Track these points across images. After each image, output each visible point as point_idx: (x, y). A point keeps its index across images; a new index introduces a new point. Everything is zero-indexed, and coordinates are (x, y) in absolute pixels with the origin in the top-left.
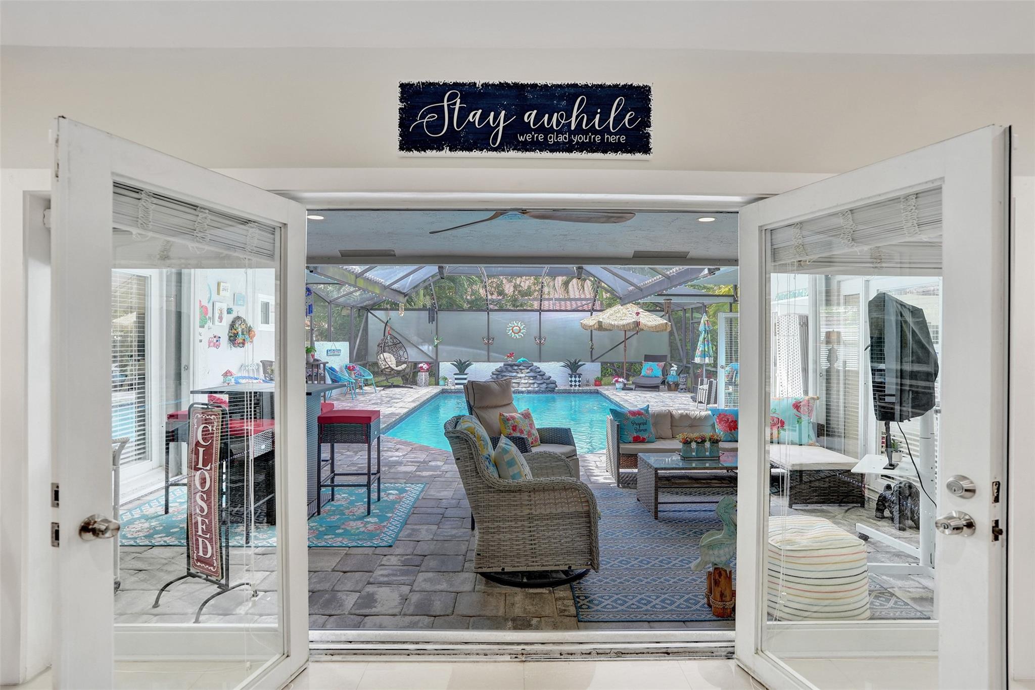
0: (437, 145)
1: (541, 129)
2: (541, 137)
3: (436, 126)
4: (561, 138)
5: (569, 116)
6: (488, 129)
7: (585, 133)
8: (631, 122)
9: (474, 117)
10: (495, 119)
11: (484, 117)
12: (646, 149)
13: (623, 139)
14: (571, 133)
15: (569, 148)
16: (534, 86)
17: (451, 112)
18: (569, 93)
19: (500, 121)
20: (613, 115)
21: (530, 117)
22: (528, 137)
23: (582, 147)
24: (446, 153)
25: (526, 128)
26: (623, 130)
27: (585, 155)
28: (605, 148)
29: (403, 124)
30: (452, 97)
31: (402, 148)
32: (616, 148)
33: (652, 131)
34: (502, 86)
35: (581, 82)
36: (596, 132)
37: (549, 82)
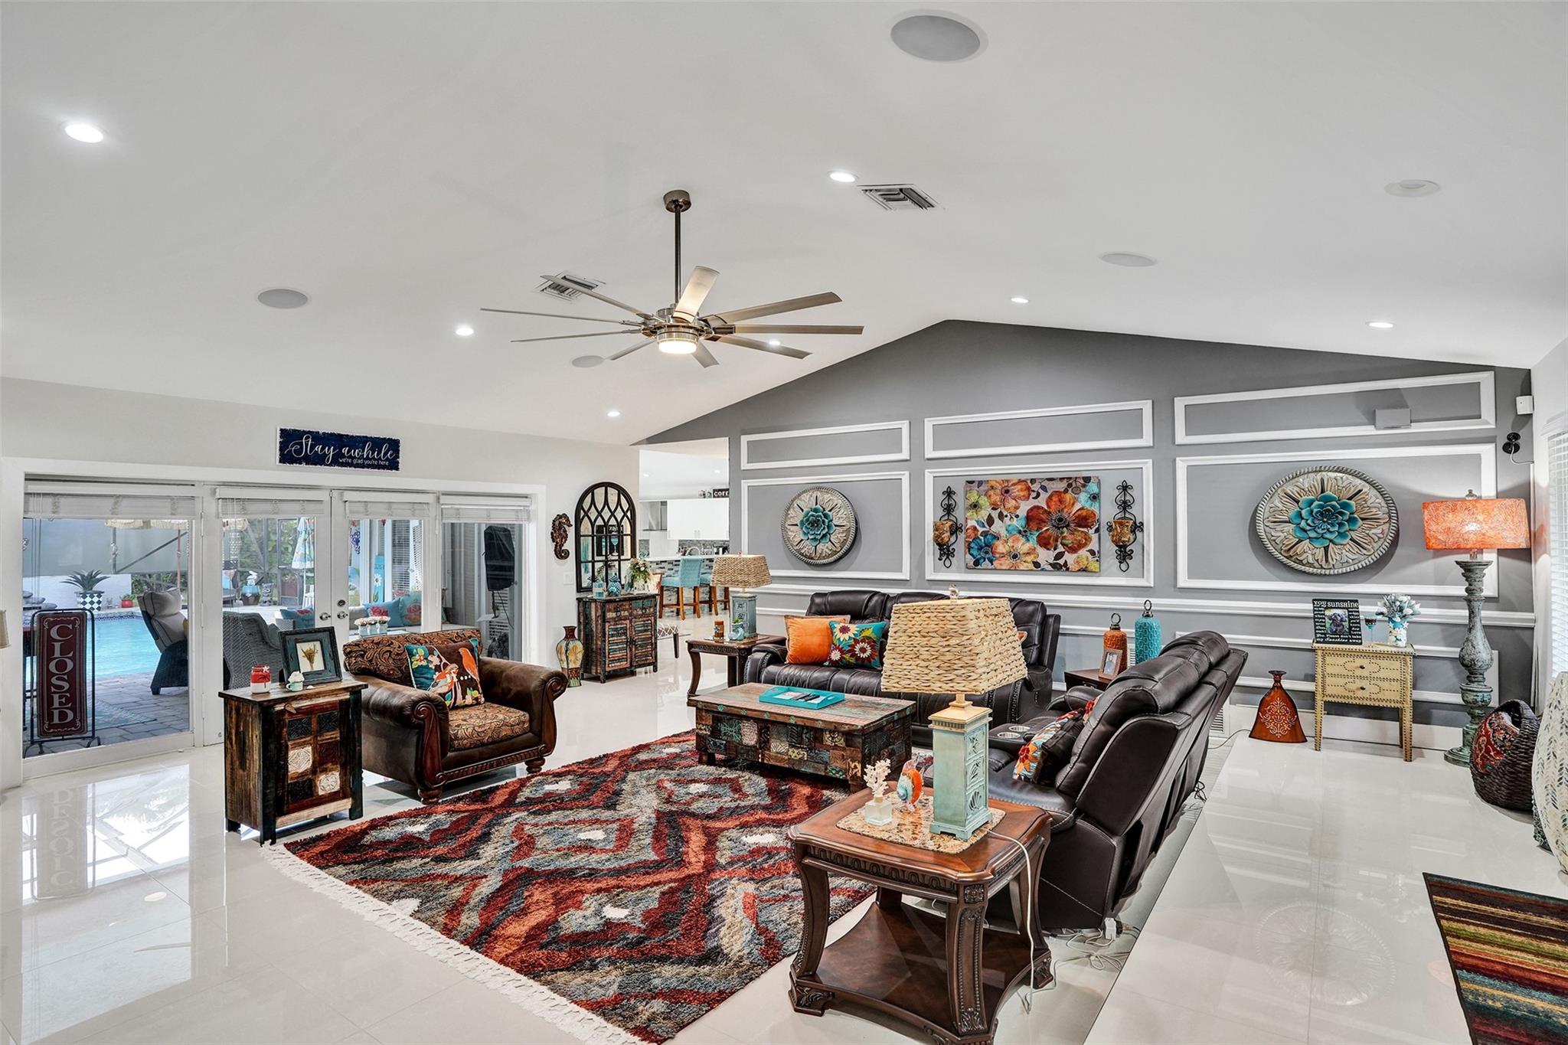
0: (299, 461)
1: (350, 457)
2: (350, 461)
3: (299, 452)
4: (359, 461)
5: (363, 451)
6: (325, 455)
7: (370, 459)
8: (391, 455)
9: (318, 448)
10: (328, 450)
11: (323, 449)
12: (397, 469)
13: (387, 463)
14: (364, 459)
15: (363, 466)
16: (348, 435)
17: (307, 445)
18: (363, 440)
19: (331, 452)
20: (383, 452)
21: (345, 450)
22: (344, 460)
23: (369, 466)
24: (304, 465)
25: (343, 456)
26: (387, 459)
27: (370, 470)
28: (379, 467)
29: (281, 449)
30: (307, 438)
31: (280, 462)
32: (384, 467)
33: (400, 460)
34: (332, 434)
35: (369, 436)
36: (375, 460)
37: (354, 434)
